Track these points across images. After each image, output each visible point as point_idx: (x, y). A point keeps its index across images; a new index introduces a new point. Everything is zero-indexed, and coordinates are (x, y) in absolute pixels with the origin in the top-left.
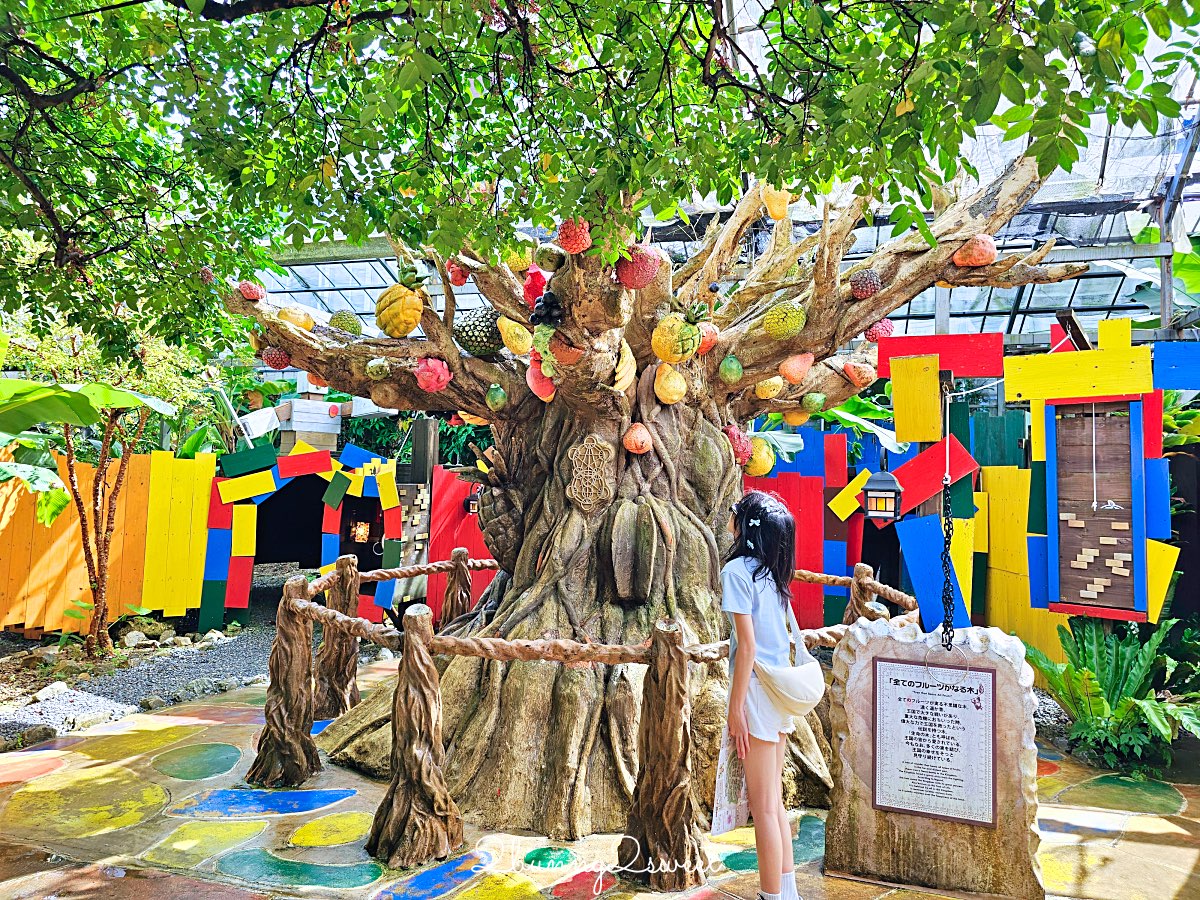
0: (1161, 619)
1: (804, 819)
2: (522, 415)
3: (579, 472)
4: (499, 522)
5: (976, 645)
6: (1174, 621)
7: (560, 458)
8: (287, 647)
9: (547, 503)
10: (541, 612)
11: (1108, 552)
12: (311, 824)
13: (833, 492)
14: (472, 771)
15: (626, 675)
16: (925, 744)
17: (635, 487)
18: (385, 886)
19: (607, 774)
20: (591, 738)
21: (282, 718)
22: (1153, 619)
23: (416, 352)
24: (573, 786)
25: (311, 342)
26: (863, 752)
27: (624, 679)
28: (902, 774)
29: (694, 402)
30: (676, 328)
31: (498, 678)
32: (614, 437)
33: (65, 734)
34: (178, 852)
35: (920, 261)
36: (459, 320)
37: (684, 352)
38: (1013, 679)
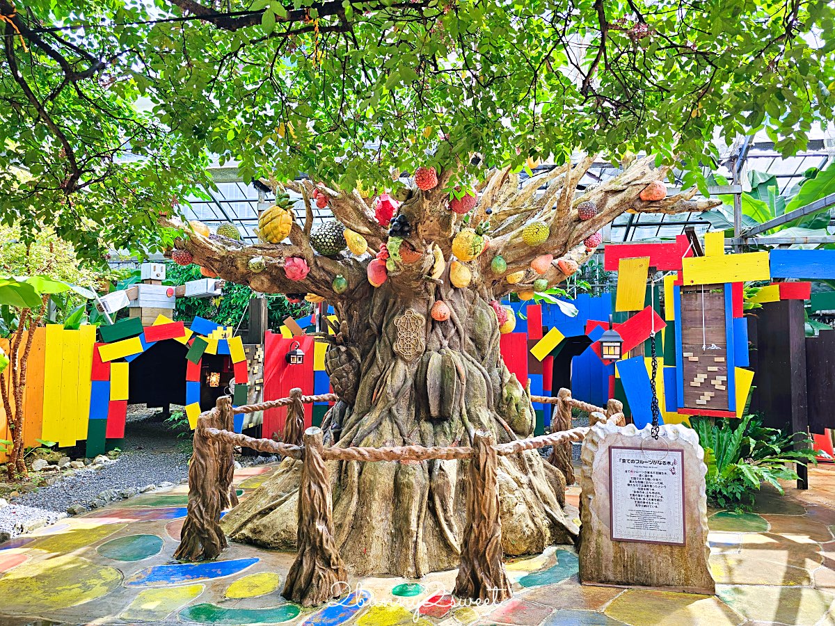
0: (744, 415)
1: (558, 552)
2: (357, 296)
3: (402, 334)
4: (343, 369)
5: (671, 437)
6: (751, 416)
7: (387, 325)
8: (203, 462)
9: (378, 355)
10: (380, 428)
11: (712, 375)
12: (237, 583)
13: (533, 343)
14: (343, 538)
15: (443, 468)
16: (642, 498)
17: (438, 343)
18: (307, 618)
19: (435, 533)
20: (424, 510)
21: (201, 512)
22: (739, 416)
23: (287, 253)
24: (416, 542)
25: (211, 246)
26: (604, 505)
27: (443, 470)
28: (629, 518)
29: (473, 286)
30: (471, 238)
31: (356, 475)
32: (424, 310)
33: (16, 536)
34: (146, 611)
35: (620, 196)
36: (314, 231)
37: (475, 254)
38: (694, 455)
